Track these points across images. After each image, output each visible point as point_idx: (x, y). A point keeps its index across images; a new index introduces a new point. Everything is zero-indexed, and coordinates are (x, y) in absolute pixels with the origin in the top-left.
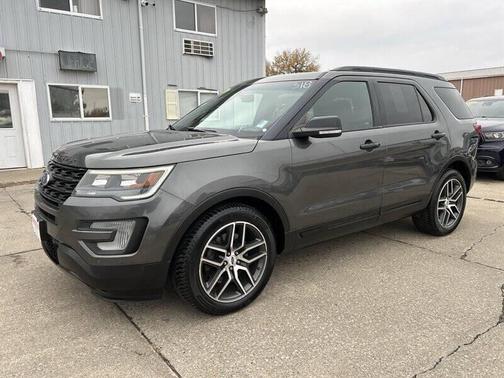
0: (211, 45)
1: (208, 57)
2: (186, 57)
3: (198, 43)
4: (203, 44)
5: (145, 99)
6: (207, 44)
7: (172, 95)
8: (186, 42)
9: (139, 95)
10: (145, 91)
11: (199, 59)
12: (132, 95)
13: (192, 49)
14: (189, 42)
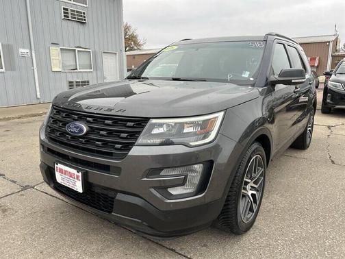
0: (84, 13)
1: (83, 23)
2: (65, 21)
3: (74, 11)
4: (77, 12)
5: (33, 54)
6: (81, 13)
7: (55, 52)
8: (64, 9)
9: (28, 51)
10: (33, 47)
11: (75, 24)
12: (22, 50)
13: (70, 15)
14: (67, 10)
